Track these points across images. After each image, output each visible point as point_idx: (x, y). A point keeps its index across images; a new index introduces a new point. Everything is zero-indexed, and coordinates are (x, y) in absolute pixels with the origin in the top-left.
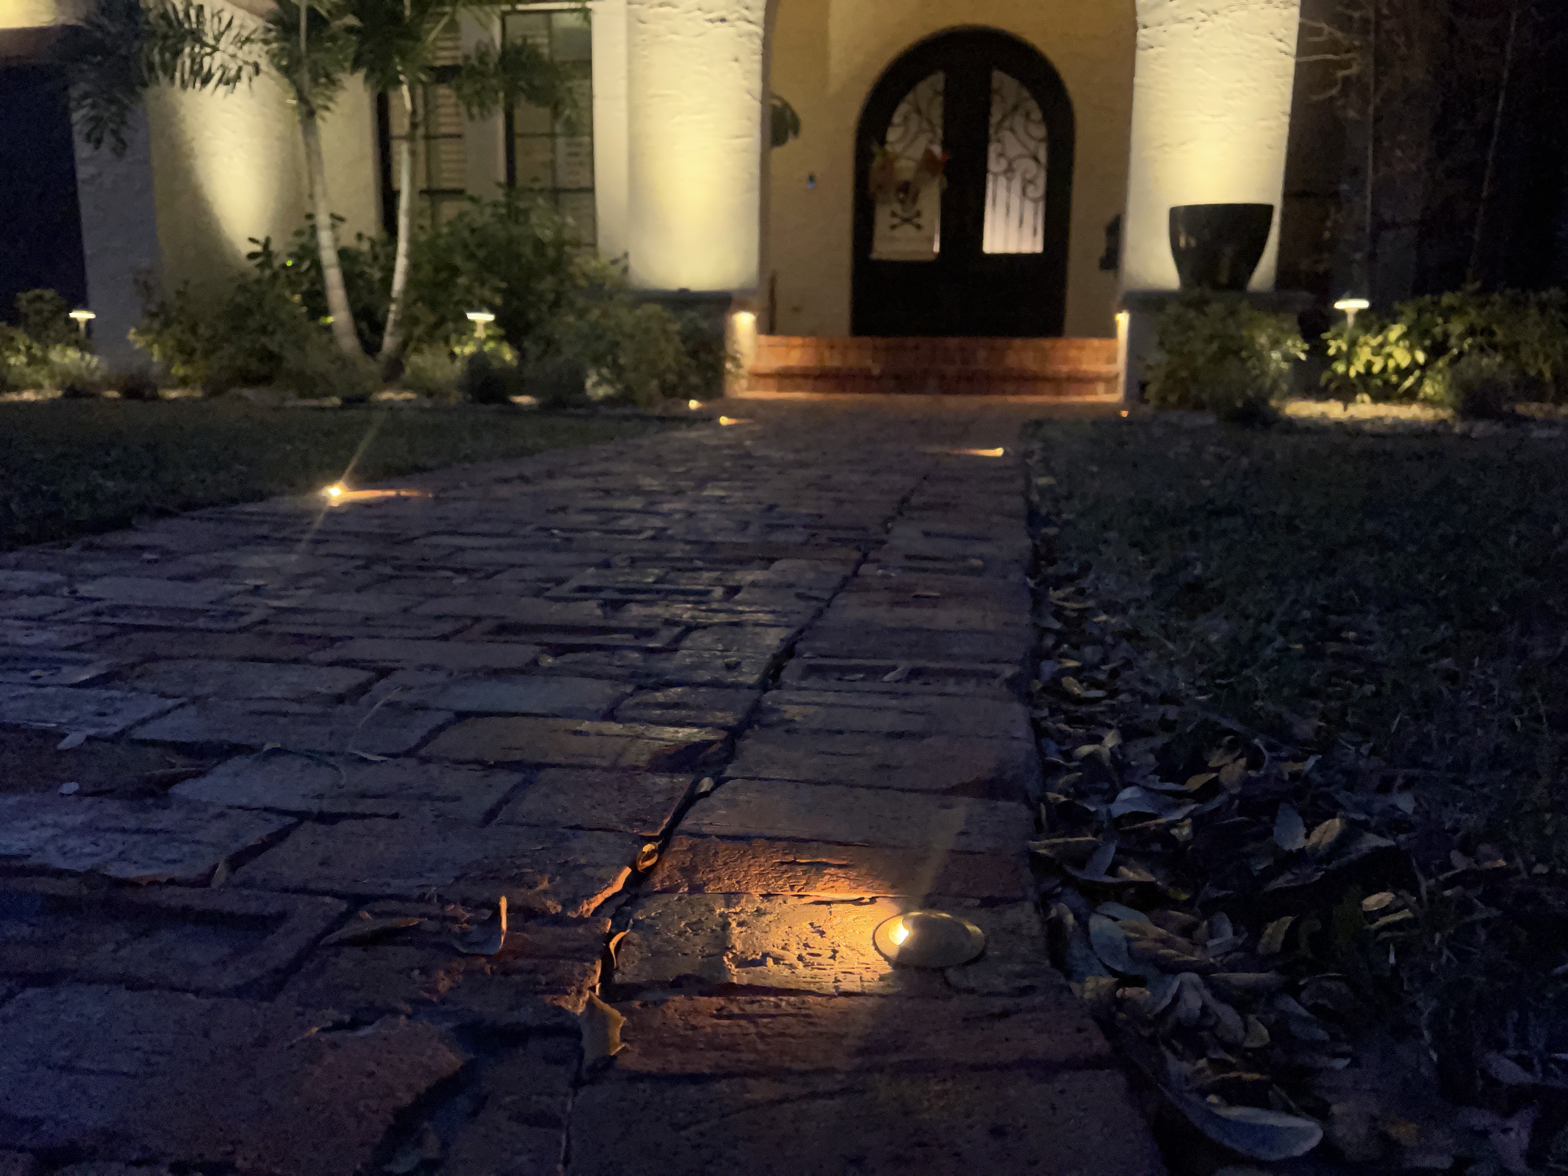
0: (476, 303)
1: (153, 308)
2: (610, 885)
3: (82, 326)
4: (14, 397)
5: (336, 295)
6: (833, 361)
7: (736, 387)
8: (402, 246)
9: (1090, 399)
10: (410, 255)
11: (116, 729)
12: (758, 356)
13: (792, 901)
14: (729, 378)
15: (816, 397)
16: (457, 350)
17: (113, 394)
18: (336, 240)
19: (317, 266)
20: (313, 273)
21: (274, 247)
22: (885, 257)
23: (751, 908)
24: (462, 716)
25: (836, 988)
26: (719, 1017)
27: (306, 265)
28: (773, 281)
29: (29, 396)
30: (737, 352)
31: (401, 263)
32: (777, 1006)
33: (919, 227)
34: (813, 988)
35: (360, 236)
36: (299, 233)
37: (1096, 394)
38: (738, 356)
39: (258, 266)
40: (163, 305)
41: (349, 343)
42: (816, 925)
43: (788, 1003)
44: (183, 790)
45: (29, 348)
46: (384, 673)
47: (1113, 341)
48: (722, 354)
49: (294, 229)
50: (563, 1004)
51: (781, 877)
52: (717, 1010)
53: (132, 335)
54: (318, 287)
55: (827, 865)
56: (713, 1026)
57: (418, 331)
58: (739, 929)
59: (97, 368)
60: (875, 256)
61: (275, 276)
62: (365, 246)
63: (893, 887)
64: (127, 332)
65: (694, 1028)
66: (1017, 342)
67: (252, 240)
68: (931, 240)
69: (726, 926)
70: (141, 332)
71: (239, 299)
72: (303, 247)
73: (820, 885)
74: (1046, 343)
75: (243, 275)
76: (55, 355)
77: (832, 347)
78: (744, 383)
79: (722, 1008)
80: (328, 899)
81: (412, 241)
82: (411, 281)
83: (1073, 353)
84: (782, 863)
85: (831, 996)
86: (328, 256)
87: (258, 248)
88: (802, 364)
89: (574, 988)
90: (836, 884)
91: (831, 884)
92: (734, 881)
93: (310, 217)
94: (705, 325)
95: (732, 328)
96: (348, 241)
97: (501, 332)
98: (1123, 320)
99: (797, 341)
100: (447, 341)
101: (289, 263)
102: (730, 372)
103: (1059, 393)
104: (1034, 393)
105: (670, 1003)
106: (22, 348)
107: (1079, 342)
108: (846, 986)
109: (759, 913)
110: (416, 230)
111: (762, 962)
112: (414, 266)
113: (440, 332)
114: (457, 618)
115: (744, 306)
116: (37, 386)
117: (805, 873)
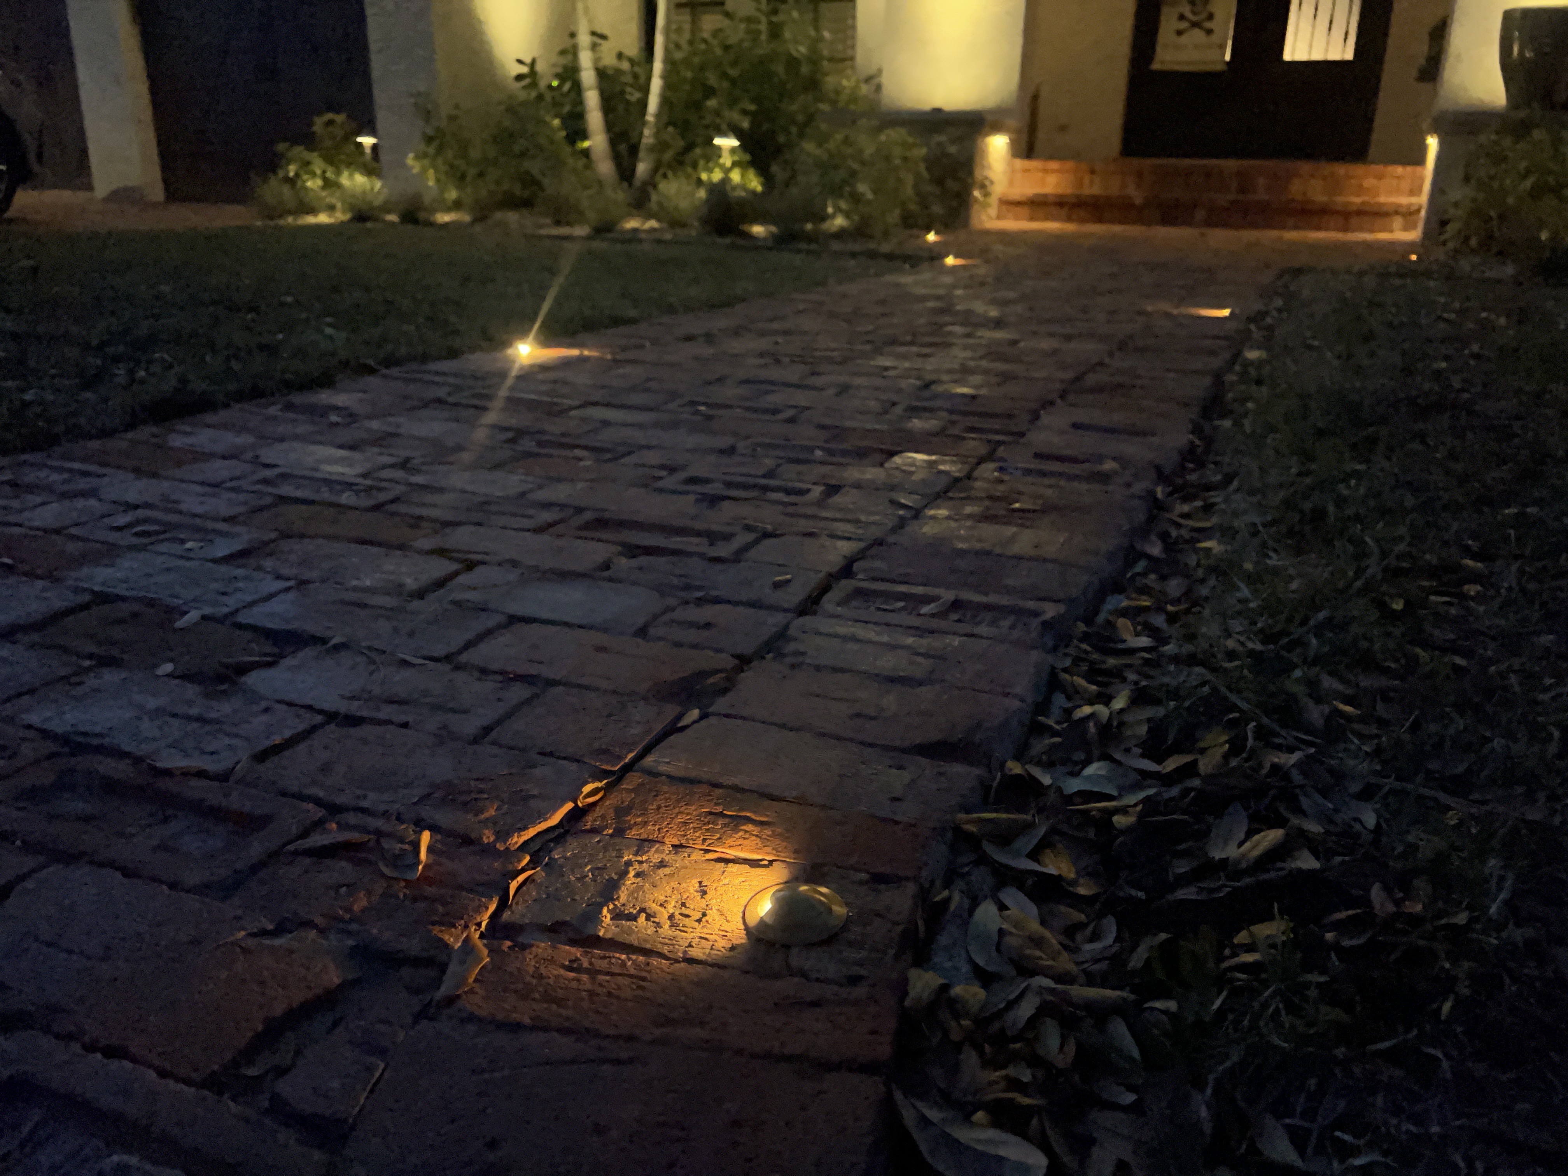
0: (724, 127)
1: (430, 131)
2: (546, 820)
3: (368, 151)
4: (311, 220)
5: (595, 118)
6: (1093, 188)
7: (984, 217)
8: (658, 66)
9: (1383, 236)
10: (665, 77)
11: (226, 610)
12: (1011, 183)
13: (697, 856)
14: (975, 208)
15: (1070, 227)
16: (704, 176)
17: (392, 218)
18: (596, 60)
19: (577, 87)
20: (573, 95)
21: (540, 67)
22: (1167, 67)
23: (656, 858)
24: (514, 620)
25: (685, 952)
26: (570, 969)
27: (567, 86)
28: (1035, 98)
29: (323, 218)
30: (986, 178)
31: (656, 84)
32: (623, 964)
33: (1209, 32)
34: (665, 950)
35: (620, 56)
36: (563, 52)
37: (1392, 231)
38: (987, 183)
39: (524, 87)
40: (438, 129)
41: (605, 167)
42: (704, 884)
43: (634, 962)
44: (252, 679)
45: (324, 172)
46: (470, 566)
47: (1418, 169)
48: (970, 181)
49: (559, 49)
50: (446, 937)
51: (700, 828)
52: (570, 961)
53: (410, 160)
54: (578, 109)
55: (749, 820)
56: (557, 977)
57: (668, 155)
58: (633, 880)
59: (379, 192)
60: (1156, 66)
61: (540, 97)
62: (625, 66)
63: (796, 852)
64: (406, 156)
65: (541, 977)
66: (1305, 167)
67: (520, 61)
68: (1223, 47)
69: (624, 874)
70: (417, 158)
71: (507, 123)
72: (566, 68)
73: (730, 842)
74: (1341, 169)
75: (511, 97)
76: (345, 180)
77: (1093, 172)
78: (993, 211)
79: (577, 960)
80: (311, 806)
81: (668, 60)
82: (665, 101)
83: (1370, 182)
84: (711, 813)
85: (677, 961)
86: (588, 77)
87: (524, 70)
88: (1060, 191)
89: (462, 922)
90: (746, 842)
91: (741, 841)
92: (657, 827)
93: (573, 35)
94: (953, 149)
95: (984, 153)
96: (609, 60)
97: (747, 157)
98: (1433, 143)
99: (1054, 165)
100: (695, 166)
101: (555, 83)
102: (976, 200)
103: (1345, 229)
104: (1318, 228)
105: (534, 949)
106: (318, 172)
107: (1379, 168)
108: (695, 953)
109: (662, 865)
110: (672, 46)
111: (634, 918)
112: (669, 85)
113: (688, 158)
114: (562, 506)
115: (996, 128)
116: (331, 208)
117: (725, 825)
